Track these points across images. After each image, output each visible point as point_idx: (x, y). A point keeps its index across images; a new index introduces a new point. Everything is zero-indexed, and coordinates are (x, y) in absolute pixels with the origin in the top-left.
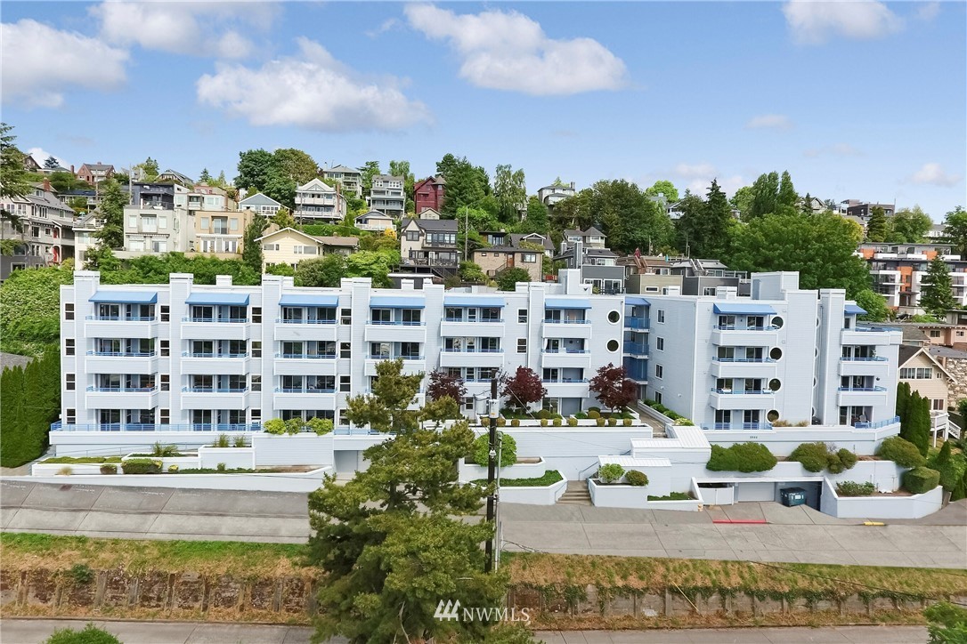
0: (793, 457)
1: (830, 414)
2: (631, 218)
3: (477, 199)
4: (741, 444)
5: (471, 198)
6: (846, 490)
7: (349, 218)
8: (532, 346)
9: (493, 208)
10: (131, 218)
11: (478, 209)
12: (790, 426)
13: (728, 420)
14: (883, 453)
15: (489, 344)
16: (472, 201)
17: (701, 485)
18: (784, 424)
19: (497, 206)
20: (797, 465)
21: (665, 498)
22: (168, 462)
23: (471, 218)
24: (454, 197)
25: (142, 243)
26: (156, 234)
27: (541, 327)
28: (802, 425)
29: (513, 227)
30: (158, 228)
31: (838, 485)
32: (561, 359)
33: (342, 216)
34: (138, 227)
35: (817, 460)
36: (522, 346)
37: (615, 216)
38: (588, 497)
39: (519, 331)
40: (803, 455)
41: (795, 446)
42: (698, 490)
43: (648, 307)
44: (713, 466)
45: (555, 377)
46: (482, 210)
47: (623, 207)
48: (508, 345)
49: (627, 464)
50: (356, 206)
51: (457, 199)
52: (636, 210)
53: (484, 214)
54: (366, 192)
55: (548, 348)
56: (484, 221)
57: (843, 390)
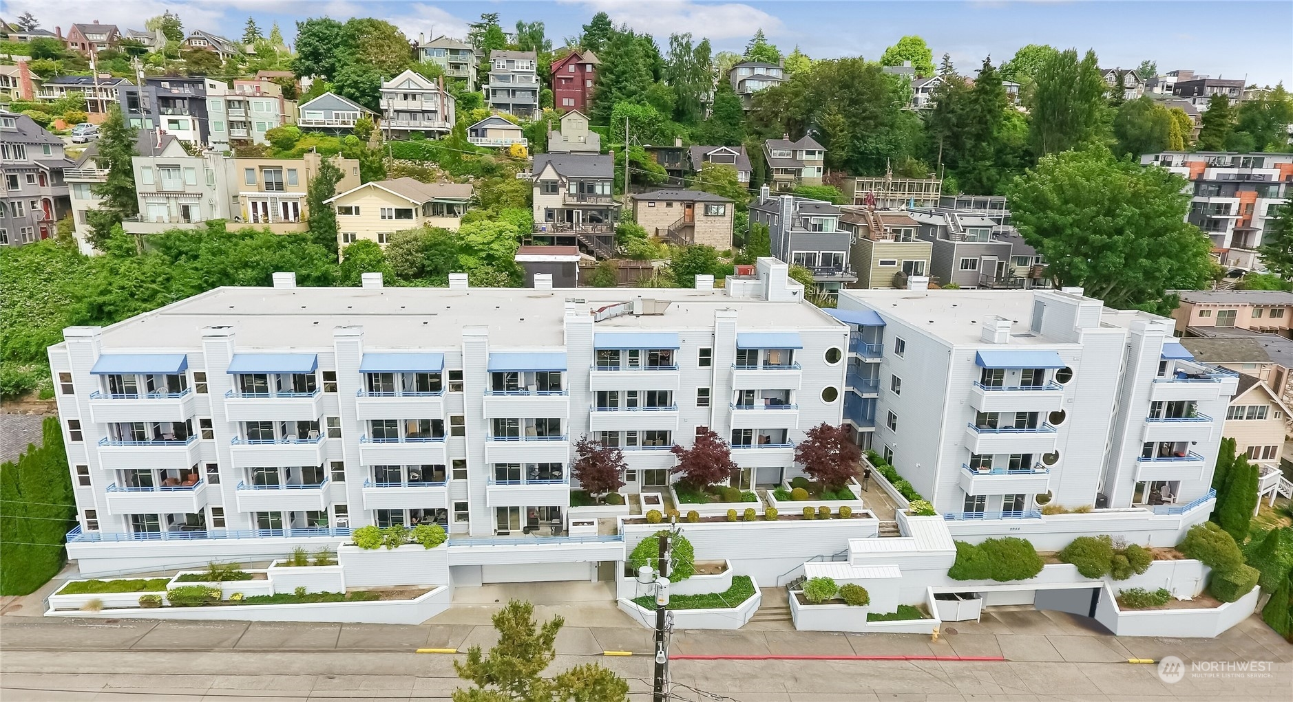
0: (1064, 556)
1: (1122, 492)
2: (864, 119)
3: (643, 88)
4: (998, 538)
5: (633, 88)
6: (1130, 601)
7: (460, 127)
8: (716, 397)
9: (665, 102)
10: (146, 171)
11: (644, 105)
12: (1066, 512)
13: (980, 508)
14: (1187, 547)
15: (658, 399)
16: (634, 93)
17: (939, 597)
18: (1060, 510)
19: (670, 99)
20: (1070, 568)
21: (890, 617)
22: (229, 588)
23: (633, 119)
24: (609, 86)
25: (165, 208)
26: (183, 193)
27: (731, 375)
28: (1081, 511)
29: (694, 130)
30: (184, 183)
31: (1121, 592)
32: (759, 418)
33: (449, 126)
34: (156, 183)
35: (1099, 564)
36: (704, 396)
37: (841, 118)
38: (788, 617)
39: (701, 377)
40: (1079, 555)
41: (1069, 539)
42: (934, 605)
43: (881, 328)
44: (956, 573)
45: (748, 441)
46: (649, 107)
47: (853, 102)
48: (684, 398)
49: (840, 574)
50: (467, 103)
51: (614, 90)
52: (871, 108)
53: (653, 112)
54: (483, 76)
55: (739, 402)
56: (652, 122)
57: (1144, 460)
